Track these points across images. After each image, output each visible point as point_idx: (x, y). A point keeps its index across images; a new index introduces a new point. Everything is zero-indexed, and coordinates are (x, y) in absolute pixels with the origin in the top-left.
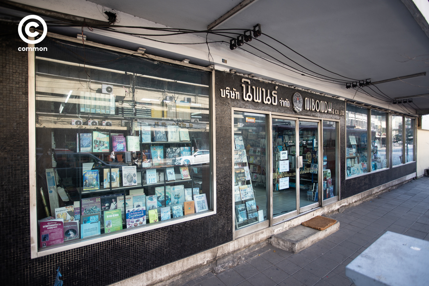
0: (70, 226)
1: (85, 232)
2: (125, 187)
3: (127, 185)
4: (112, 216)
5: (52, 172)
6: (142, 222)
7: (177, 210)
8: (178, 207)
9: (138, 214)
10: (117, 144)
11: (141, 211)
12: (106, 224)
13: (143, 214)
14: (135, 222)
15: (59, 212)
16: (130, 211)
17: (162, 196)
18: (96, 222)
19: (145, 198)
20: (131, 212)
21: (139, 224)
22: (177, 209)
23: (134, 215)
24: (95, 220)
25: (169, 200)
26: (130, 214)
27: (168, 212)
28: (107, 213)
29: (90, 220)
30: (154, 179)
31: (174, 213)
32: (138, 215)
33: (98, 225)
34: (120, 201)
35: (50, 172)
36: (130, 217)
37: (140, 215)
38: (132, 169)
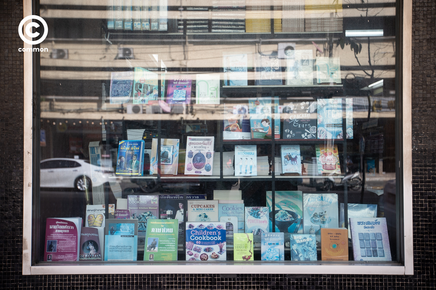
0: (89, 234)
1: (111, 250)
2: (187, 175)
3: (192, 172)
4: (161, 231)
5: (97, 147)
6: (217, 253)
7: (302, 244)
8: (305, 238)
9: (209, 236)
10: (175, 91)
11: (215, 230)
12: (147, 244)
13: (219, 238)
14: (202, 252)
15: (92, 213)
16: (193, 227)
17: (282, 211)
18: (130, 236)
19: (243, 211)
20: (196, 229)
21: (212, 257)
22: (302, 241)
23: (201, 236)
24: (128, 231)
25: (299, 222)
26: (193, 232)
27: (278, 244)
28: (154, 223)
29: (121, 230)
30: (251, 167)
31: (293, 249)
32: (210, 238)
33: (133, 242)
34: (194, 210)
35: (94, 147)
36: (193, 238)
37: (214, 238)
38: (206, 142)
